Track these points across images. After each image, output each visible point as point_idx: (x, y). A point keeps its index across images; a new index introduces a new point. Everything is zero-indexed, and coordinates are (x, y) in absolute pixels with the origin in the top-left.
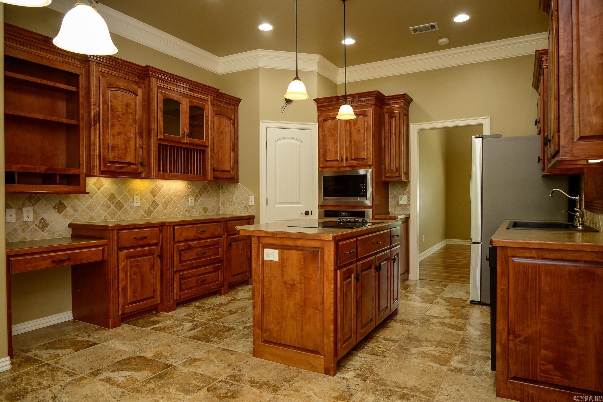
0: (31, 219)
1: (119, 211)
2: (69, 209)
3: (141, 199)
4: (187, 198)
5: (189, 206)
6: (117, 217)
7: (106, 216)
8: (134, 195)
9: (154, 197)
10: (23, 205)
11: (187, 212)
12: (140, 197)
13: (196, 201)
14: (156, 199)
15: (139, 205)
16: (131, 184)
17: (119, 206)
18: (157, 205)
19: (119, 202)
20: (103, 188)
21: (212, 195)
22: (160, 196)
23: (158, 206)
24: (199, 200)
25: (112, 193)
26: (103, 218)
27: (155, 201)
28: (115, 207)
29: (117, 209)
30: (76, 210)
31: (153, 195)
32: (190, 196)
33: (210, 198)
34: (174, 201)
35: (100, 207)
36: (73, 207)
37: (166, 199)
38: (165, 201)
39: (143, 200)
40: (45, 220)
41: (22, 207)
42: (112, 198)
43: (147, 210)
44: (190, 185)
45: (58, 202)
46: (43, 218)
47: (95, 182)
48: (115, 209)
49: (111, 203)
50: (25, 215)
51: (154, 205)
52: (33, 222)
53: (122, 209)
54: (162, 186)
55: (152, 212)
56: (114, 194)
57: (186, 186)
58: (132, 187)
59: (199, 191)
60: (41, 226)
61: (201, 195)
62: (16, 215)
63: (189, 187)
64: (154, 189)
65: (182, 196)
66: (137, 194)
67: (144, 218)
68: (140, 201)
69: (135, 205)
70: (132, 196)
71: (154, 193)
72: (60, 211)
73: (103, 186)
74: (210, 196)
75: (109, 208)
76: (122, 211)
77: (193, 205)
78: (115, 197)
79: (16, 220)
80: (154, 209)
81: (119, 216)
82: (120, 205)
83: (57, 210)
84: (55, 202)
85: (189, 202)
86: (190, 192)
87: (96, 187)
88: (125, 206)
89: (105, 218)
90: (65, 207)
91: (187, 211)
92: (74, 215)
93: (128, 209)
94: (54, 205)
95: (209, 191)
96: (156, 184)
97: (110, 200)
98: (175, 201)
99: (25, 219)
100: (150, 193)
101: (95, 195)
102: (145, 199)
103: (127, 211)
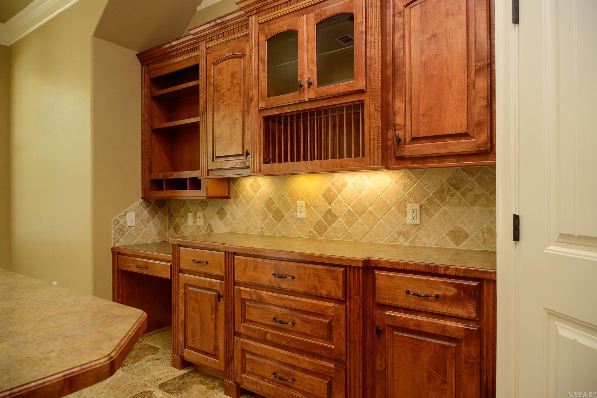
0: (201, 224)
1: (278, 222)
2: (229, 216)
3: (307, 207)
4: (401, 206)
5: (405, 224)
6: (276, 231)
7: (263, 228)
8: (297, 200)
9: (330, 203)
10: (197, 210)
11: (402, 237)
12: (306, 203)
13: (426, 213)
14: (332, 206)
15: (304, 215)
16: (294, 183)
17: (278, 216)
18: (336, 218)
19: (278, 210)
20: (260, 190)
21: (483, 200)
22: (341, 201)
23: (336, 220)
24: (437, 211)
25: (270, 198)
26: (260, 230)
27: (331, 211)
28: (273, 217)
29: (276, 220)
30: (234, 218)
31: (327, 200)
32: (410, 202)
33: (475, 209)
34: (369, 212)
35: (257, 216)
36: (232, 214)
37: (352, 207)
38: (349, 210)
39: (311, 207)
40: (210, 225)
41: (197, 211)
42: (269, 203)
43: (317, 224)
44: (410, 177)
45: (220, 207)
46: (209, 224)
47: (252, 184)
48: (273, 220)
49: (268, 210)
50: (198, 219)
51: (329, 217)
52: (203, 226)
53: (281, 220)
54: (345, 185)
55: (325, 229)
56: (271, 199)
57: (400, 182)
58: (294, 188)
59: (438, 192)
60: (208, 231)
61: (442, 200)
62: (193, 219)
63: (408, 182)
64: (329, 190)
65: (387, 201)
66: (302, 199)
67: (313, 236)
68: (306, 210)
69: (299, 215)
70: (295, 202)
71: (329, 197)
72: (221, 219)
73: (260, 189)
74: (474, 202)
75: (266, 217)
76: (282, 223)
77: (417, 222)
78: (272, 203)
79: (193, 224)
80: (330, 224)
81: (278, 229)
82: (280, 214)
83: (219, 216)
84: (218, 209)
85: (406, 216)
86: (410, 195)
87: (252, 190)
88: (286, 216)
89: (262, 231)
90: (225, 214)
91: (400, 233)
92: (232, 223)
93: (289, 220)
94: (217, 211)
95: (471, 190)
96: (332, 181)
97: (267, 206)
98: (371, 213)
99: (198, 224)
100: (323, 196)
101: (251, 200)
102: (314, 206)
103: (289, 223)
